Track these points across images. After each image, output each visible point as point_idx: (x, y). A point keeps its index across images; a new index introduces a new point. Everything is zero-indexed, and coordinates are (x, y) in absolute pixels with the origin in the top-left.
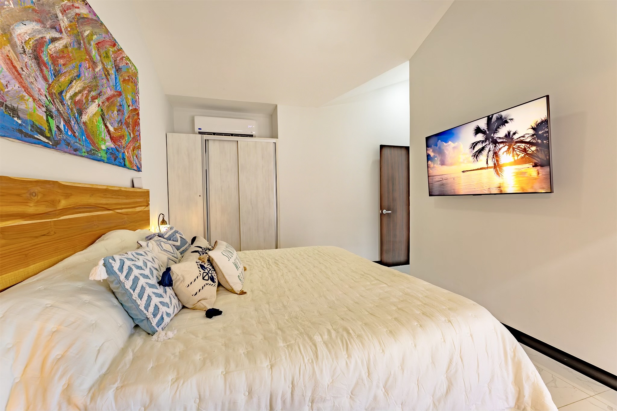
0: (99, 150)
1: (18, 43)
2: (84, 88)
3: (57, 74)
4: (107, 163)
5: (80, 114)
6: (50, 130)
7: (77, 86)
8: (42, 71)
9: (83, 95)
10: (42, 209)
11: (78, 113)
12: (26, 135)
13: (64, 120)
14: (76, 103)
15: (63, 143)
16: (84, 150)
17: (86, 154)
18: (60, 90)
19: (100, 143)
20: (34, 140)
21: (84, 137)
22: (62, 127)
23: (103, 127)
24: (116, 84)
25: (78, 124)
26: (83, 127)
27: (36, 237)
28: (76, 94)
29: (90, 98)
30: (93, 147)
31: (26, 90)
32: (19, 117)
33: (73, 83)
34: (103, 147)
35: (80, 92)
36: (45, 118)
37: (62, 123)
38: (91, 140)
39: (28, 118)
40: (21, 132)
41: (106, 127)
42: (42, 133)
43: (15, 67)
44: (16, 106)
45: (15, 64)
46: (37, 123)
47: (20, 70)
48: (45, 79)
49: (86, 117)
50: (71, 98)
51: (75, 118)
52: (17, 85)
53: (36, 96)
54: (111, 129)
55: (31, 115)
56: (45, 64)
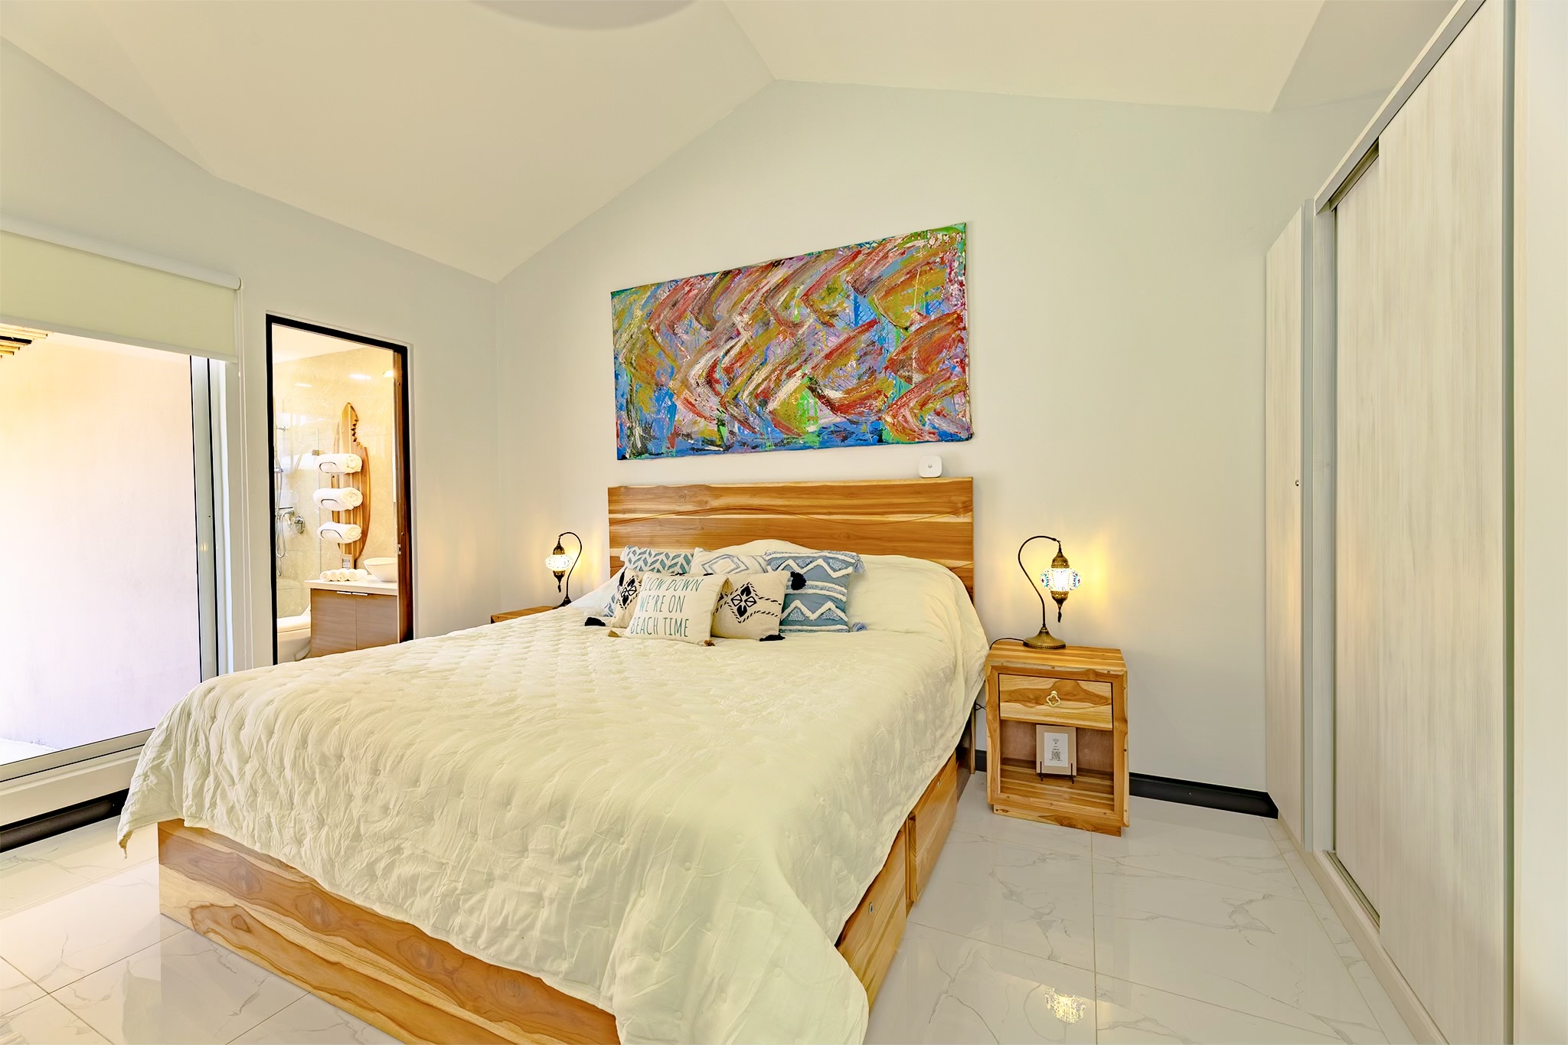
0: (800, 436)
1: (693, 382)
2: (774, 371)
3: (731, 381)
4: (819, 448)
5: (764, 403)
6: (722, 438)
7: (758, 378)
8: (714, 390)
9: (770, 380)
10: (690, 508)
11: (760, 405)
12: (698, 450)
13: (739, 421)
14: (757, 396)
15: (736, 445)
16: (768, 444)
17: (774, 447)
18: (735, 394)
19: (803, 426)
20: (704, 452)
21: (769, 429)
22: (736, 430)
23: (812, 400)
24: (857, 315)
25: (759, 417)
26: (769, 417)
27: (686, 529)
28: (758, 385)
29: (784, 377)
30: (788, 435)
31: (699, 415)
32: (692, 439)
33: (755, 376)
34: (812, 428)
35: (764, 380)
36: (716, 429)
37: (737, 425)
38: (784, 427)
39: (699, 436)
40: (693, 449)
41: (821, 397)
42: (712, 443)
43: (690, 403)
44: (689, 431)
45: (690, 400)
46: (707, 438)
47: (693, 402)
48: (717, 394)
49: (776, 403)
50: (751, 393)
51: (756, 413)
52: (691, 414)
53: (708, 415)
54: (834, 395)
55: (703, 432)
56: (717, 381)
